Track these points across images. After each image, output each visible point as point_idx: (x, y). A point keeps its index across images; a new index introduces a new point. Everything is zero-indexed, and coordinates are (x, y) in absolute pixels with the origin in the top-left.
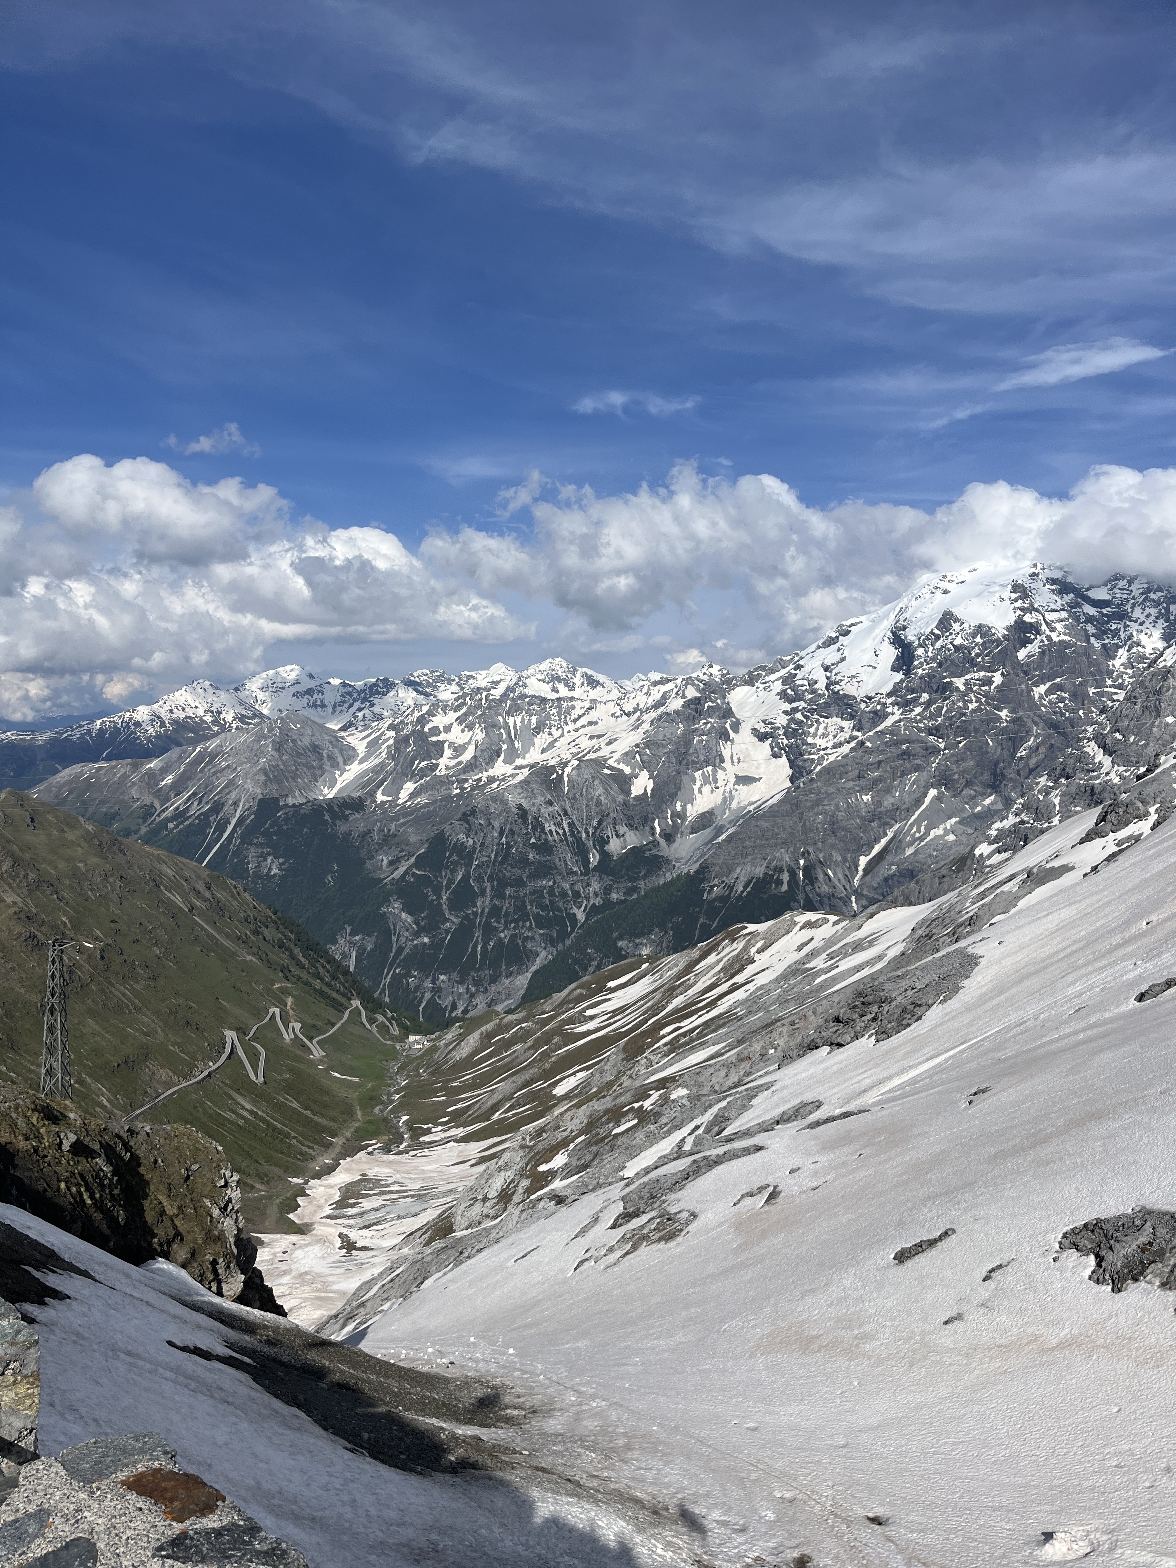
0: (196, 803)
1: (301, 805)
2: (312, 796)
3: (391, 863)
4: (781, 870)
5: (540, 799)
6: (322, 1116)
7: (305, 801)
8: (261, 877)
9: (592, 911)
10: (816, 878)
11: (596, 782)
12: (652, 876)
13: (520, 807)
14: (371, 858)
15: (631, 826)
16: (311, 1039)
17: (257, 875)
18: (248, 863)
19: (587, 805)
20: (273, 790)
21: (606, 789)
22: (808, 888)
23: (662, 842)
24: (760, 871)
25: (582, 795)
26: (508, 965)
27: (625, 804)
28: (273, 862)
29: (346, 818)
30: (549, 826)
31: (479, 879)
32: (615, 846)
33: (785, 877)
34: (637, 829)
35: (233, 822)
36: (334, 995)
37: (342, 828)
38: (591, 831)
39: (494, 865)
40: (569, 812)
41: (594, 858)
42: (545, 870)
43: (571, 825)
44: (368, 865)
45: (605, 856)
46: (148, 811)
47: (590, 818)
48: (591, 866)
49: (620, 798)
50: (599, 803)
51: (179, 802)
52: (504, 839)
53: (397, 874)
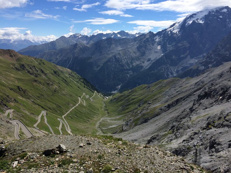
0: (65, 57)
1: (82, 58)
2: (83, 56)
4: (163, 68)
5: (122, 56)
6: (95, 111)
9: (130, 75)
12: (141, 69)
13: (118, 58)
14: (94, 66)
15: (137, 61)
16: (90, 98)
19: (129, 57)
20: (77, 55)
21: (133, 54)
23: (142, 63)
24: (159, 68)
25: (129, 55)
27: (136, 57)
30: (123, 61)
32: (134, 64)
33: (164, 69)
35: (71, 61)
36: (92, 90)
37: (89, 61)
38: (130, 61)
39: (114, 67)
40: (127, 58)
41: (131, 66)
43: (127, 61)
44: (93, 68)
45: (133, 66)
46: (57, 59)
47: (130, 59)
50: (131, 57)
51: (62, 57)
52: (116, 63)
53: (98, 69)
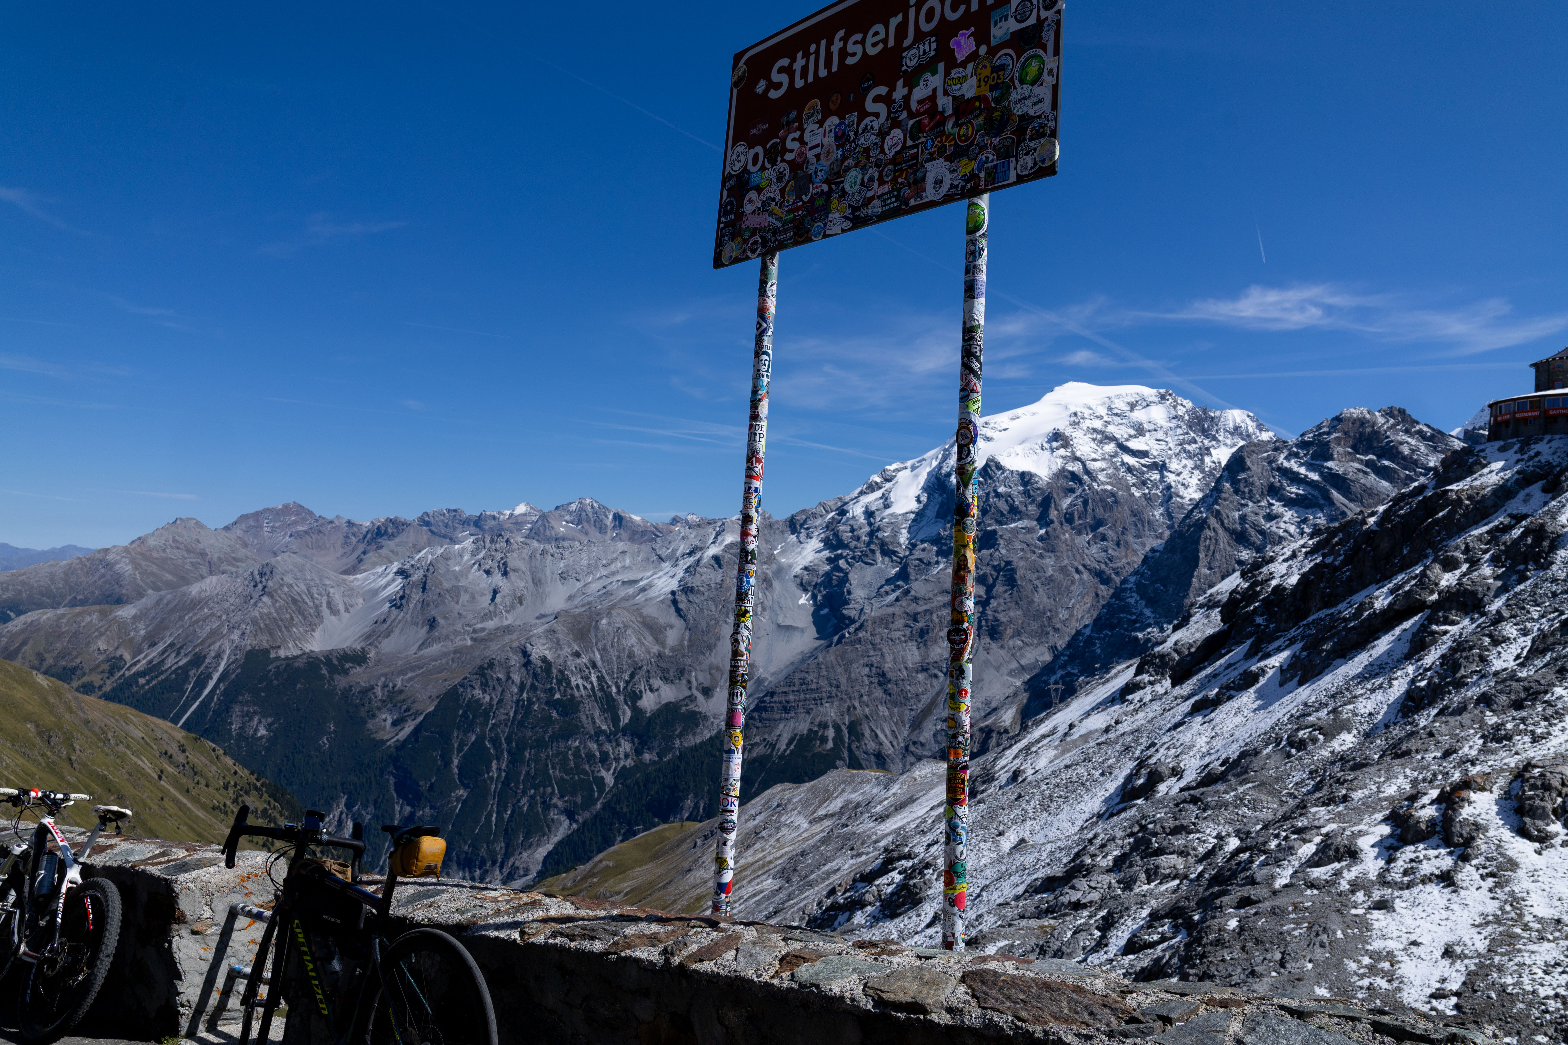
0: (173, 655)
1: (295, 658)
2: (308, 648)
3: (395, 724)
4: (826, 727)
5: (567, 651)
7: (300, 652)
8: (246, 739)
9: (622, 775)
10: (863, 735)
11: (629, 632)
12: (688, 734)
13: (544, 660)
14: (374, 716)
15: (665, 679)
17: (241, 736)
18: (231, 724)
19: (619, 657)
20: (264, 641)
21: (639, 639)
22: (854, 746)
23: (700, 697)
24: (803, 727)
25: (613, 646)
26: (527, 836)
27: (660, 655)
28: (260, 722)
29: (346, 672)
30: (576, 680)
31: (495, 741)
32: (648, 702)
33: (831, 733)
34: (672, 682)
35: (216, 676)
37: (341, 682)
38: (622, 685)
39: (512, 723)
40: (599, 664)
41: (626, 716)
42: (570, 730)
43: (601, 679)
44: (370, 725)
45: (637, 712)
46: (115, 664)
48: (621, 724)
49: (655, 649)
50: (631, 655)
51: (154, 653)
52: (525, 695)
53: (403, 735)
